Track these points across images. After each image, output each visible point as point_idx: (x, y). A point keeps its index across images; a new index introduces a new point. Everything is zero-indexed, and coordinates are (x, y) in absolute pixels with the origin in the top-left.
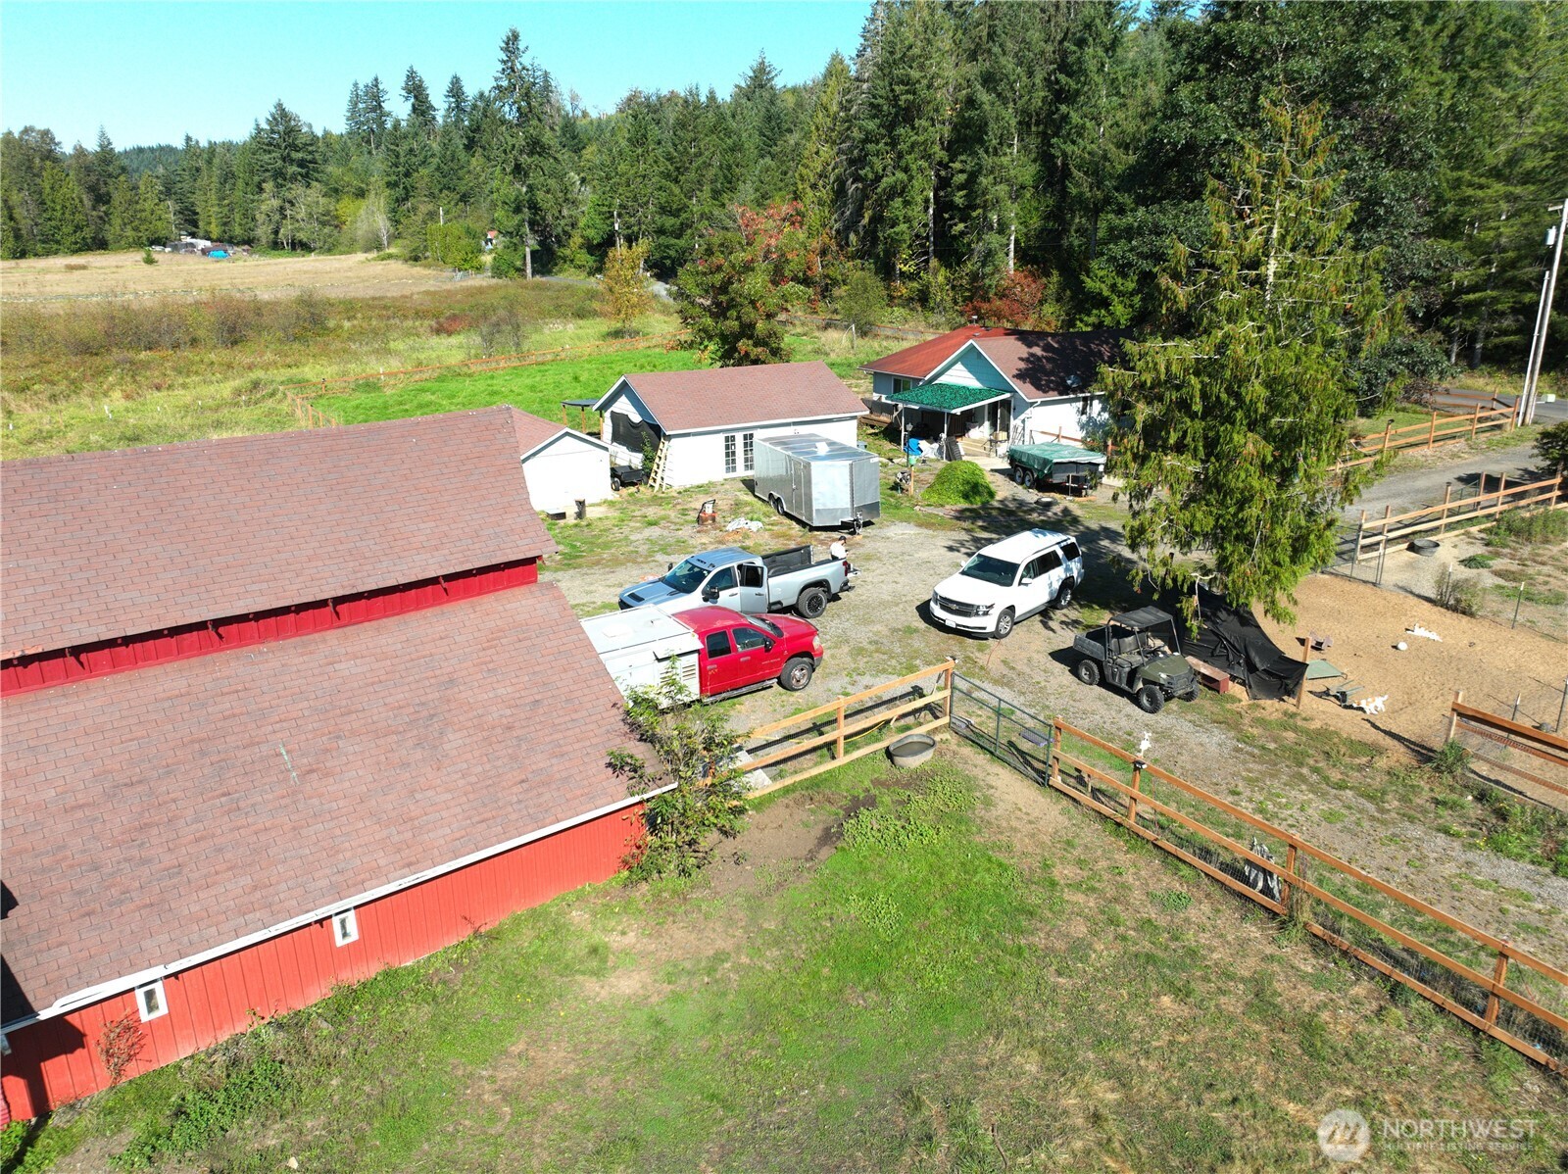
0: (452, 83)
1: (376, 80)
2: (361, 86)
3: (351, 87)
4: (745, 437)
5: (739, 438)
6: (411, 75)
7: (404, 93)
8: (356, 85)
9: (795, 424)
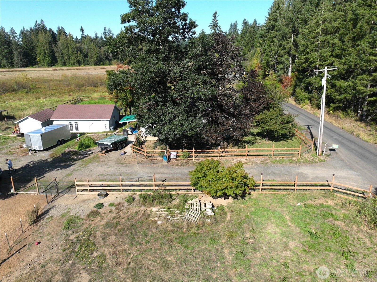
0: (254, 21)
1: (236, 22)
2: (233, 23)
3: (231, 24)
4: (75, 123)
5: (73, 123)
6: (245, 20)
7: (242, 24)
8: (232, 23)
9: (89, 121)
